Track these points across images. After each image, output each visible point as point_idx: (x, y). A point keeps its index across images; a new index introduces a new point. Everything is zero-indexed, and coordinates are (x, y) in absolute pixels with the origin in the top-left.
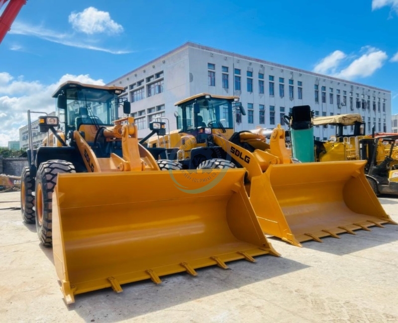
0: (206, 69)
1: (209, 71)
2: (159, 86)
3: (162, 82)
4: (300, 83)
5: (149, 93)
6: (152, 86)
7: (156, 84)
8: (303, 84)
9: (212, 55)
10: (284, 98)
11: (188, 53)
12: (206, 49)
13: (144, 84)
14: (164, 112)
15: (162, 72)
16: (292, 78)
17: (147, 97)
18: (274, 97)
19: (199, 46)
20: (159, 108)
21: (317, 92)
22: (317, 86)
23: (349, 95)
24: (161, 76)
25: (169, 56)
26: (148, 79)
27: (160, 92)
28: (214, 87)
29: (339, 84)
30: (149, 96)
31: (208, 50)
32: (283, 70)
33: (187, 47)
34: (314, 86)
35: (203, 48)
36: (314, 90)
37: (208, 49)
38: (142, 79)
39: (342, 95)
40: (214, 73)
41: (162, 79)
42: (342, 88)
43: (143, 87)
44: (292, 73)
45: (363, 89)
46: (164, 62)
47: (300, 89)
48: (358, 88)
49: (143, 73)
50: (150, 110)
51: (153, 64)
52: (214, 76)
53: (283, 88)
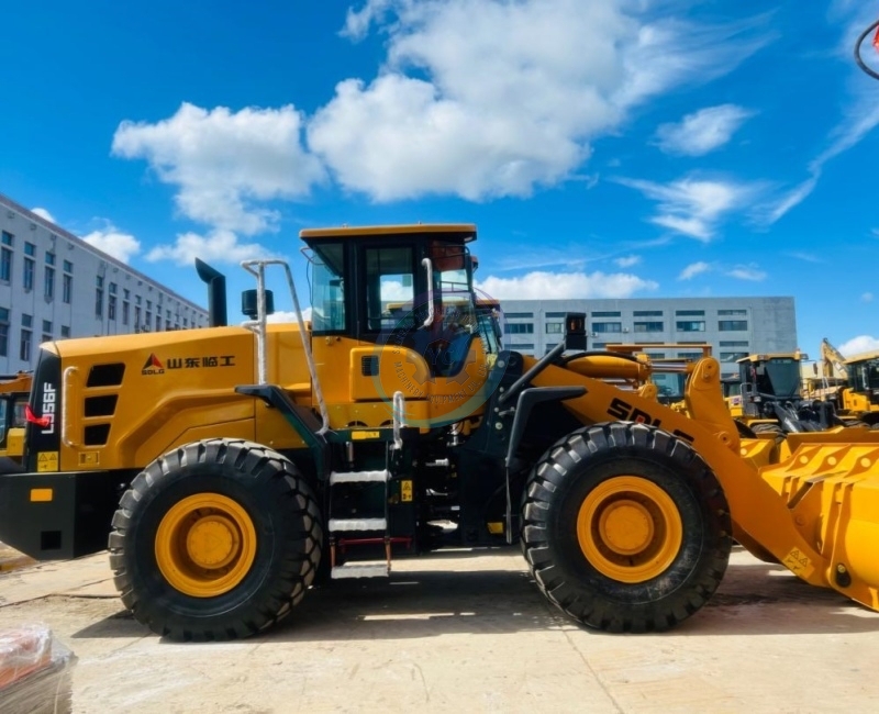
4: (69, 266)
8: (75, 268)
10: (32, 292)
16: (53, 249)
18: (9, 285)
21: (100, 293)
22: (101, 280)
23: (154, 312)
29: (140, 283)
32: (35, 226)
34: (96, 279)
36: (94, 285)
39: (144, 307)
42: (146, 296)
44: (54, 238)
45: (179, 304)
47: (68, 279)
48: (170, 300)
53: (31, 268)
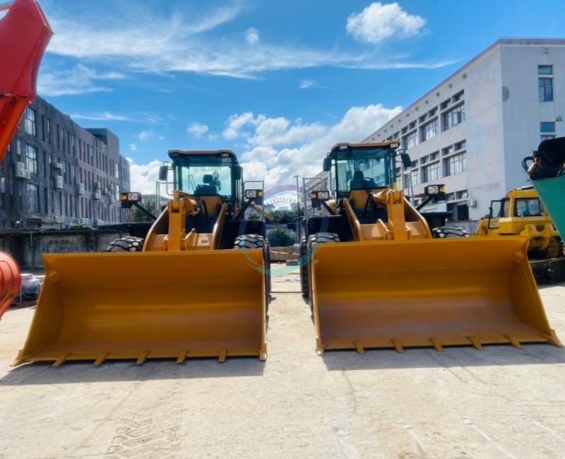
0: (535, 76)
1: (540, 78)
2: (459, 114)
3: (462, 107)
5: (445, 126)
6: (450, 114)
7: (455, 111)
9: (546, 51)
11: (499, 56)
12: (535, 43)
13: (438, 113)
14: (465, 152)
15: (462, 92)
17: (442, 131)
19: (521, 41)
20: (459, 145)
24: (462, 99)
25: (472, 66)
26: (444, 105)
27: (460, 121)
28: (550, 103)
30: (445, 130)
31: (538, 44)
33: (498, 46)
35: (528, 42)
37: (537, 41)
38: (435, 106)
40: (551, 79)
41: (463, 103)
43: (436, 118)
46: (465, 76)
49: (436, 97)
50: (446, 150)
51: (449, 83)
52: (551, 84)
